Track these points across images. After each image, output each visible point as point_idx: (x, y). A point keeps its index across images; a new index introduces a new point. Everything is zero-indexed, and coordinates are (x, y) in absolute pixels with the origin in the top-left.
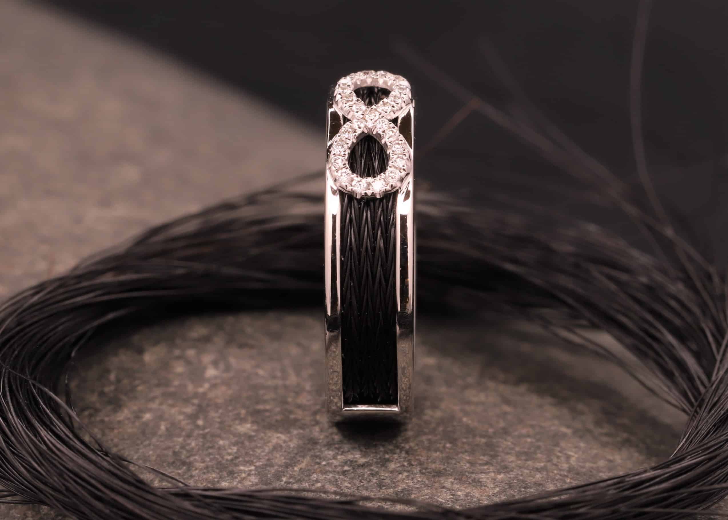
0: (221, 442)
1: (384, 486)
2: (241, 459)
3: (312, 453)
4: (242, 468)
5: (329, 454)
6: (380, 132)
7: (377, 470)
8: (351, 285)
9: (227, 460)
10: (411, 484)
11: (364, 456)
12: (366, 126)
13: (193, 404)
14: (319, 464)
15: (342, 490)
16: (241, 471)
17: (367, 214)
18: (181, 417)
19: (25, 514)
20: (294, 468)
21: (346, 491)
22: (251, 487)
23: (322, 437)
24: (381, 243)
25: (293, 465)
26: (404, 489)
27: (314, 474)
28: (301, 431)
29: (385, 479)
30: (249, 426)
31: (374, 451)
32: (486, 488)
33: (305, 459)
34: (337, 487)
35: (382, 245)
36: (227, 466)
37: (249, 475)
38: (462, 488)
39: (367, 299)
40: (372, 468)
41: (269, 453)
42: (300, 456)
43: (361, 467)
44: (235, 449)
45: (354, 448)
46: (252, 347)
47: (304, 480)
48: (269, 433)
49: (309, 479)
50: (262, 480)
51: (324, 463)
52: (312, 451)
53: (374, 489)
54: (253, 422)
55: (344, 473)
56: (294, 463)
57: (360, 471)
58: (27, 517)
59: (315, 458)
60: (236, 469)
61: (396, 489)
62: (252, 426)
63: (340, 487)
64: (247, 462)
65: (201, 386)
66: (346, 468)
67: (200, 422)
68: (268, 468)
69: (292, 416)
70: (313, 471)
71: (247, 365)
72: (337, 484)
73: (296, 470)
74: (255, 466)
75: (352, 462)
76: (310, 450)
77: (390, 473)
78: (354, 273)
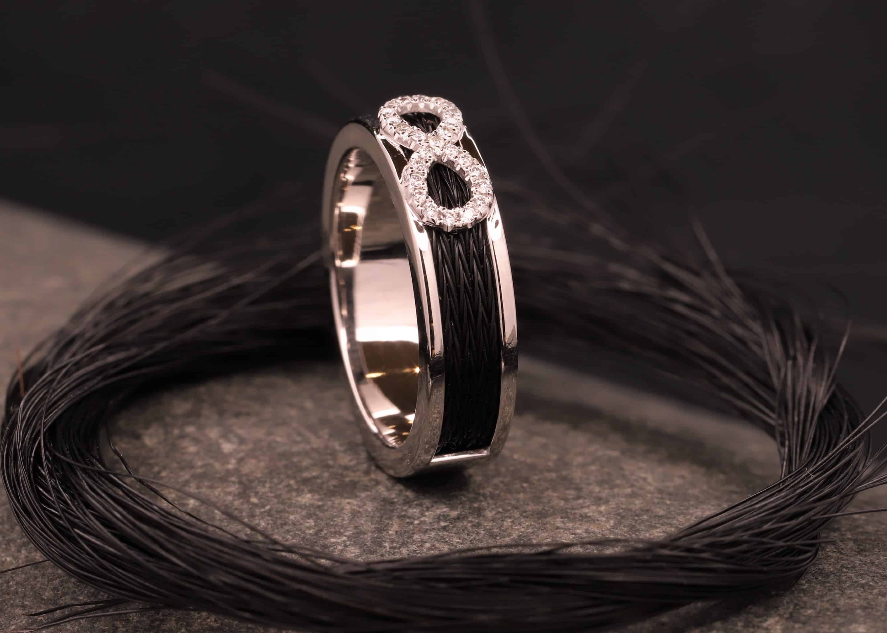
0: (292, 517)
1: (497, 536)
2: (325, 532)
3: (395, 514)
4: (333, 540)
5: (415, 512)
6: (452, 158)
7: (477, 521)
8: (451, 325)
9: (310, 534)
10: (523, 530)
11: (453, 508)
12: (435, 155)
13: (234, 483)
14: (412, 523)
15: (456, 546)
16: (335, 544)
17: (459, 248)
18: (230, 498)
19: (114, 626)
20: (388, 532)
21: (461, 547)
22: (356, 558)
23: (393, 496)
24: (478, 277)
25: (385, 529)
26: (519, 536)
27: (415, 535)
28: (369, 493)
29: (492, 529)
30: (309, 495)
31: (458, 502)
32: (600, 522)
33: (394, 521)
34: (448, 545)
35: (479, 278)
36: (315, 540)
37: (346, 546)
38: (577, 526)
39: (470, 338)
40: (470, 519)
41: (351, 520)
42: (386, 519)
43: (457, 521)
44: (311, 522)
45: (436, 502)
46: (248, 414)
47: (407, 542)
48: (337, 500)
49: (413, 541)
50: (364, 550)
51: (416, 522)
52: (395, 511)
53: (489, 541)
54: (310, 491)
55: (444, 528)
56: (385, 527)
57: (460, 524)
58: (117, 628)
59: (403, 518)
60: (326, 542)
61: (512, 537)
62: (312, 496)
63: (452, 544)
64: (335, 533)
65: (228, 463)
66: (443, 524)
67: (254, 500)
68: (362, 536)
69: (347, 479)
70: (411, 532)
71: (259, 433)
72: (447, 542)
73: (392, 534)
74: (345, 536)
75: (445, 517)
76: (392, 511)
77: (492, 522)
78: (455, 312)
